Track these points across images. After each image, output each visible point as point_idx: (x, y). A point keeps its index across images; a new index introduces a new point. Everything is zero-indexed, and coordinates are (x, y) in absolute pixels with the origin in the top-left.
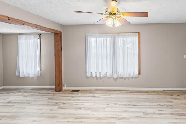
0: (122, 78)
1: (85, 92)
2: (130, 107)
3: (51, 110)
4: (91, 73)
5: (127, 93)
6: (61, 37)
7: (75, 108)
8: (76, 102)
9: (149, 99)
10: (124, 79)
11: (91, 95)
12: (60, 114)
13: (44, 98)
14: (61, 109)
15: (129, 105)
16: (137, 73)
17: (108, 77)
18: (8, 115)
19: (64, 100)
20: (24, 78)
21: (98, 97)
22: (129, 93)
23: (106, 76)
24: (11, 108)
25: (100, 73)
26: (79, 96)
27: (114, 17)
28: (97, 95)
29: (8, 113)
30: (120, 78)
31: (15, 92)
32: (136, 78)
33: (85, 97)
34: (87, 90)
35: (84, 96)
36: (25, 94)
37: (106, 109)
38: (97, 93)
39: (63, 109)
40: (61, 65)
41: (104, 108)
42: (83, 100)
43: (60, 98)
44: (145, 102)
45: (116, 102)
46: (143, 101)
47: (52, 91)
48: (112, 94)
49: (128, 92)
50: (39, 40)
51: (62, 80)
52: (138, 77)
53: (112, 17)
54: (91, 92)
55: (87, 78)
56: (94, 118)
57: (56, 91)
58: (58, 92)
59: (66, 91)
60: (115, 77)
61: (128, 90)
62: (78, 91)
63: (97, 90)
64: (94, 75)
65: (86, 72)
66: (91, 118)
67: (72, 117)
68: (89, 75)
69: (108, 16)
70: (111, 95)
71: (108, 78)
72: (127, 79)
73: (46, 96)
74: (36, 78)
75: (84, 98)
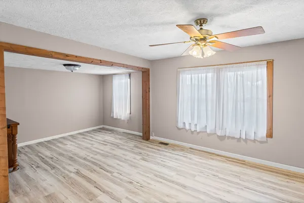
0: (233, 138)
1: (174, 147)
2: (238, 188)
3: (134, 159)
4: (184, 123)
5: (241, 165)
6: (149, 75)
7: (158, 164)
8: (161, 158)
9: (287, 187)
10: (236, 140)
11: (181, 153)
12: (142, 166)
13: (132, 144)
14: (143, 160)
15: (238, 184)
16: (265, 135)
17: (208, 132)
18: (102, 152)
19: (149, 151)
20: (116, 119)
21: (190, 159)
22: (244, 166)
23: (205, 130)
24: (105, 146)
25: (196, 125)
26: (167, 150)
27: (204, 43)
28: (189, 155)
29: (102, 150)
30: (229, 137)
31: (110, 132)
32: (261, 142)
33: (173, 154)
34: (178, 146)
35: (173, 152)
36: (117, 136)
37: (197, 178)
38: (191, 153)
39: (145, 161)
40: (149, 109)
41: (195, 176)
42: (170, 157)
43: (145, 148)
44: (274, 189)
45: (215, 174)
46: (269, 187)
47: (139, 139)
48: (213, 159)
49: (243, 163)
50: (129, 80)
51: (149, 127)
52: (266, 142)
53: (199, 44)
54: (182, 149)
55: (179, 129)
56: (178, 184)
57: (143, 139)
58: (144, 141)
59: (154, 142)
60: (219, 135)
61: (244, 161)
62: (166, 144)
63: (191, 148)
64: (187, 127)
65: (177, 122)
66: (173, 182)
67: (152, 173)
68: (180, 125)
69: (194, 43)
70: (210, 160)
71: (209, 135)
72: (242, 141)
73: (133, 143)
74: (126, 121)
75: (171, 155)
